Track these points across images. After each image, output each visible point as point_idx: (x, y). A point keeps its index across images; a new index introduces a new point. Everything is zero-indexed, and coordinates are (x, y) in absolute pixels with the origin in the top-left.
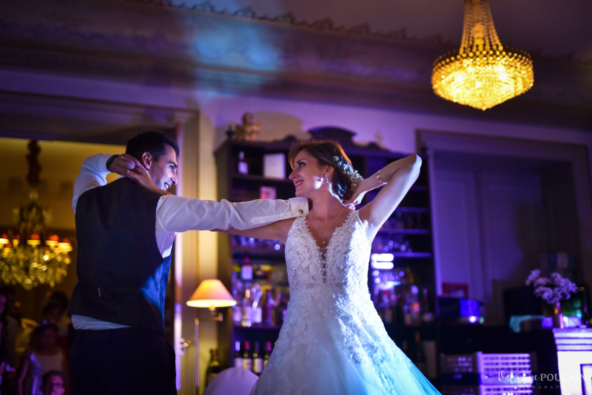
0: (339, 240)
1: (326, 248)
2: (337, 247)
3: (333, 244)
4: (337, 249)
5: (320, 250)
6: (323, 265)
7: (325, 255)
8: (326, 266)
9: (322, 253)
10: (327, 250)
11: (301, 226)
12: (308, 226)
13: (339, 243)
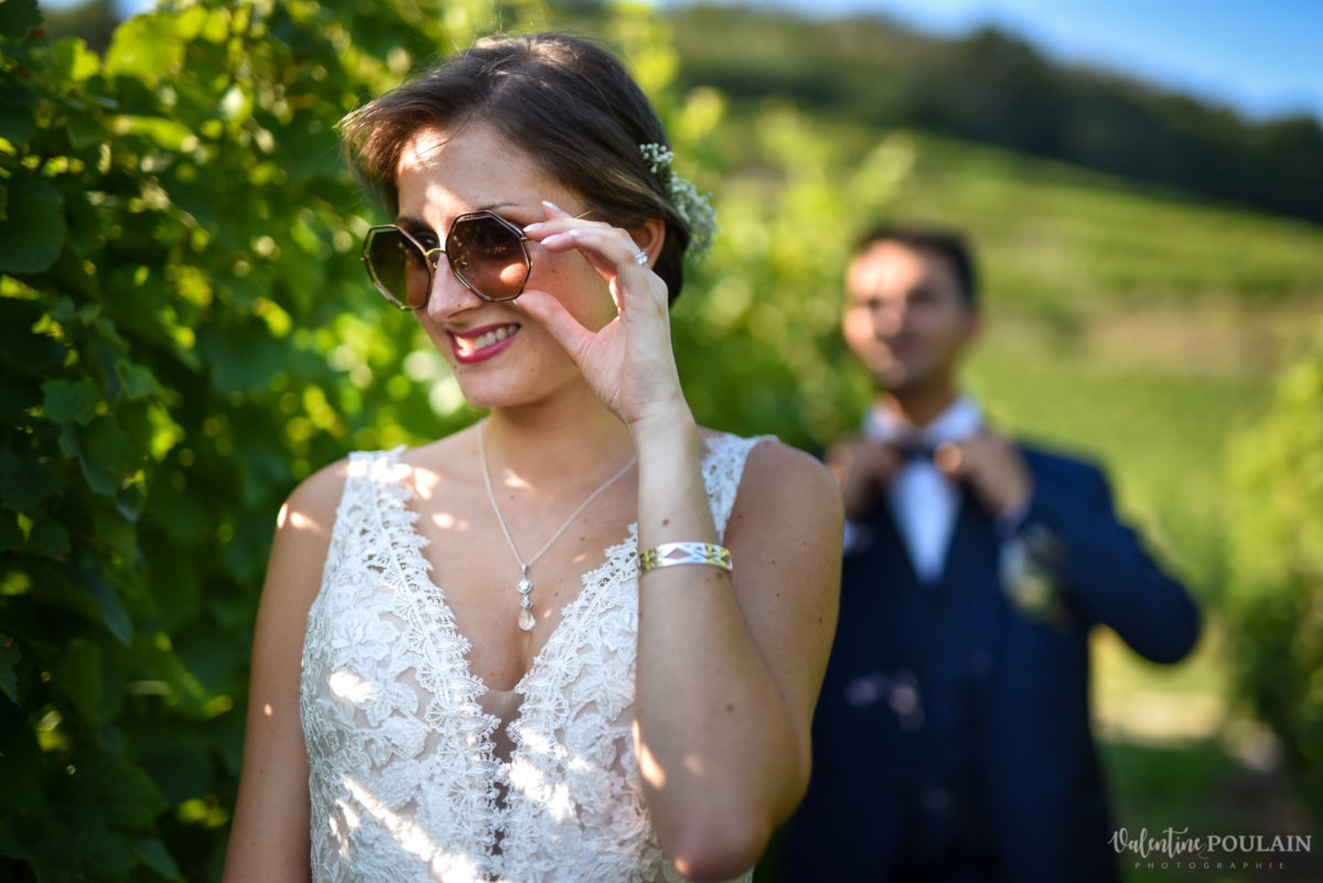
0: (593, 636)
1: (519, 689)
2: (579, 677)
3: (559, 665)
4: (581, 693)
5: (487, 705)
6: (494, 794)
7: (513, 727)
8: (511, 797)
9: (495, 722)
10: (521, 699)
11: (384, 541)
12: (424, 542)
13: (593, 658)
